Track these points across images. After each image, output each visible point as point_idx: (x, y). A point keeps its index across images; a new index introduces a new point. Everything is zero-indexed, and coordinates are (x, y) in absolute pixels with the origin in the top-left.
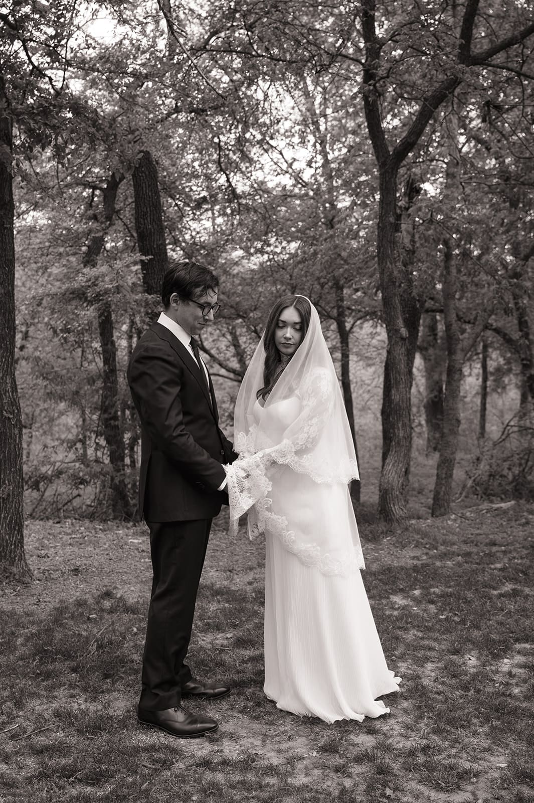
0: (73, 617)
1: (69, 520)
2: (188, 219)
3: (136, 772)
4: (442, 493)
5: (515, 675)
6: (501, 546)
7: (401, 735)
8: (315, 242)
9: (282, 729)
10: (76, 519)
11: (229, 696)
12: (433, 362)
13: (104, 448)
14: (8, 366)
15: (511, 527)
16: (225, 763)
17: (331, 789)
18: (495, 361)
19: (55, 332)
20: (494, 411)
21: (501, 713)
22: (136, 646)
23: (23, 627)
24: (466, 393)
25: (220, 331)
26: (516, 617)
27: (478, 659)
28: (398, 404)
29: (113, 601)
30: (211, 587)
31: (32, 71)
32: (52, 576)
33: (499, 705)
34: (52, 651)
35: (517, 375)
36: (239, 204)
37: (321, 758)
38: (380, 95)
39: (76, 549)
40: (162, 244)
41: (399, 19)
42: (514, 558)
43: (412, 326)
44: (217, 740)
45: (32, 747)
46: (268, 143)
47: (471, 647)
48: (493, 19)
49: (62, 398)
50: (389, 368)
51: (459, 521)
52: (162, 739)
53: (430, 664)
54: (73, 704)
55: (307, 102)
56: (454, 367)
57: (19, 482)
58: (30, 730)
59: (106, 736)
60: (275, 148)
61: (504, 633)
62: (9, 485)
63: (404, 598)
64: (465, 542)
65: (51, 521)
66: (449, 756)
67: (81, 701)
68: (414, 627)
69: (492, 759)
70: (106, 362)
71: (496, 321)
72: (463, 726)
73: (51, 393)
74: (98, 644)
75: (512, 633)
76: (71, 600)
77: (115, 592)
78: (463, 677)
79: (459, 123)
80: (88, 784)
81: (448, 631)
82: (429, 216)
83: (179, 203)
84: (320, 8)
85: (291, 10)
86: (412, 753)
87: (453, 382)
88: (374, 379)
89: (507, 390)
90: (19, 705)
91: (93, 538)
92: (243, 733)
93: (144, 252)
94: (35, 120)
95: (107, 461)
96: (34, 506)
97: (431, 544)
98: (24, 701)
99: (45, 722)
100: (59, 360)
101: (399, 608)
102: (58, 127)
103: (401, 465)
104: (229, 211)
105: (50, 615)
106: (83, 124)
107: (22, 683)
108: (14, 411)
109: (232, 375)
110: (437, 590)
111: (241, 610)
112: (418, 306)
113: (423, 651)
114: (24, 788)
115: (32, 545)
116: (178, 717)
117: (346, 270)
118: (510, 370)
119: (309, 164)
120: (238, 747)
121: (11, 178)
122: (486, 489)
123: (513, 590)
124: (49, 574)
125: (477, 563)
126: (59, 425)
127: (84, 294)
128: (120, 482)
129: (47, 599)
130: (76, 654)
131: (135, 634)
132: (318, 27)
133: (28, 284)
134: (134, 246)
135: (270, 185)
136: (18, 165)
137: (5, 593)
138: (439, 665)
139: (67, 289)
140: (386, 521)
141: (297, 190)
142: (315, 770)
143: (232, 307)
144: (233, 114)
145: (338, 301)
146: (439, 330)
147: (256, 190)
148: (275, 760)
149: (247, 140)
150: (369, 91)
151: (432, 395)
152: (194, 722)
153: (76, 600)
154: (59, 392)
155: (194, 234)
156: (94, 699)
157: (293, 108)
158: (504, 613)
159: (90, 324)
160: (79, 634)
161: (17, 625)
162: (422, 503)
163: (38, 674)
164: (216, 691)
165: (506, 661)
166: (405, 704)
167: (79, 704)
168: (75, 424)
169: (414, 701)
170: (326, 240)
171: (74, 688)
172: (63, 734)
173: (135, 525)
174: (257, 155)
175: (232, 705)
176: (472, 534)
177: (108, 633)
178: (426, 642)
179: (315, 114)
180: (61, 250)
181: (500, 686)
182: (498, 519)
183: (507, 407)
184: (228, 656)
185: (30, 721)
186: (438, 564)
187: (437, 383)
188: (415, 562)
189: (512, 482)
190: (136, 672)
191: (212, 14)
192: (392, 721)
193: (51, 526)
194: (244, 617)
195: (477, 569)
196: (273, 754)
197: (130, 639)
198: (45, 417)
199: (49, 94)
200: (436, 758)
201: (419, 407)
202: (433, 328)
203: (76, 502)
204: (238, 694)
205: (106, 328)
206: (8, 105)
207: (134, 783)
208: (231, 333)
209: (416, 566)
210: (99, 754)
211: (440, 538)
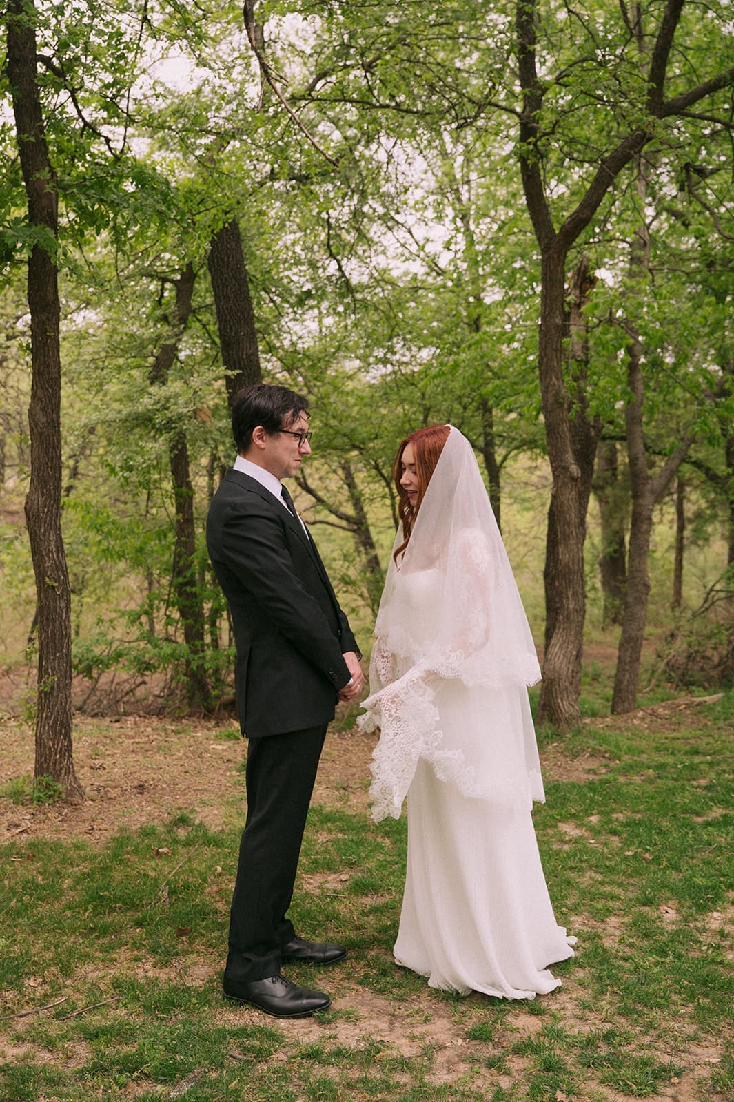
0: (136, 852)
1: (131, 718)
2: (287, 320)
3: (222, 1065)
4: (626, 683)
5: (728, 935)
6: (705, 755)
7: (576, 1017)
8: (455, 349)
9: (416, 1006)
10: (140, 716)
11: (344, 961)
12: (611, 505)
13: (177, 622)
14: (51, 518)
15: (719, 729)
16: (340, 1053)
17: (483, 1091)
18: (694, 504)
19: (113, 470)
20: (693, 570)
21: (711, 987)
22: (220, 891)
23: (71, 864)
24: (656, 546)
25: (329, 466)
26: (728, 854)
27: (678, 911)
28: (567, 566)
29: (190, 829)
30: (318, 812)
31: (83, 129)
32: (109, 795)
33: (708, 976)
34: (109, 898)
35: (723, 522)
36: (355, 300)
37: (468, 1048)
38: (542, 158)
39: (140, 758)
40: (253, 354)
41: (567, 55)
42: (724, 772)
43: (585, 459)
44: (330, 1022)
45: (83, 1030)
46: (392, 218)
47: (668, 895)
48: (691, 52)
49: (121, 556)
50: (555, 517)
51: (648, 720)
52: (256, 1020)
53: (613, 919)
54: (138, 971)
55: (445, 165)
56: (641, 515)
57: (66, 671)
58: (81, 1004)
59: (182, 1015)
60: (403, 225)
61: (712, 876)
62: (53, 675)
63: (577, 826)
64: (658, 750)
65: (108, 719)
66: (641, 1047)
67: (147, 966)
68: (590, 867)
69: (699, 1051)
70: (180, 508)
71: (696, 451)
72: (659, 1006)
73: (108, 549)
74: (170, 888)
75: (724, 875)
76: (134, 828)
77: (191, 817)
78: (658, 937)
79: (647, 189)
80: (157, 1081)
81: (637, 873)
82: (608, 315)
83: (275, 298)
84: (461, 40)
85: (422, 44)
86: (590, 1042)
87: (639, 535)
88: (532, 527)
89: (711, 542)
90: (66, 971)
91: (163, 744)
92: (364, 1012)
93: (229, 364)
94: (88, 195)
95: (180, 639)
96: (85, 697)
97: (612, 752)
98: (73, 966)
99: (101, 995)
100: (118, 504)
101: (570, 840)
102: (118, 204)
103: (571, 647)
104: (341, 309)
105: (107, 848)
106: (151, 200)
107: (69, 941)
108: (59, 577)
109: (344, 523)
110: (621, 817)
111: (360, 843)
112: (593, 434)
113: (603, 901)
114: (73, 1085)
115: (83, 752)
116: (277, 990)
117: (497, 386)
118: (714, 517)
119: (447, 247)
120: (357, 1031)
121: (56, 271)
122: (683, 675)
123: (724, 816)
124: (106, 793)
125: (673, 779)
126: (117, 589)
127: (150, 420)
128: (197, 667)
129: (103, 826)
130: (141, 901)
131: (220, 874)
132: (458, 64)
133: (78, 405)
134: (216, 356)
135: (395, 274)
136: (65, 254)
137: (47, 818)
138: (626, 920)
139: (129, 415)
140: (551, 721)
141: (430, 280)
142: (461, 1064)
143: (344, 435)
144: (346, 180)
145: (485, 426)
146: (619, 462)
147: (377, 281)
148: (407, 1050)
149: (364, 215)
150: (529, 152)
151: (611, 549)
152: (298, 996)
153: (141, 828)
154: (117, 549)
155: (295, 338)
156: (165, 964)
157: (426, 172)
158: (711, 848)
159: (159, 457)
160: (145, 875)
161: (64, 861)
162: (598, 694)
163: (91, 928)
164: (328, 954)
165: (716, 914)
166: (581, 974)
167: (147, 970)
168: (138, 587)
169: (593, 970)
170: (470, 346)
171: (138, 949)
172: (125, 1012)
173: (217, 725)
174: (379, 234)
175: (348, 974)
176: (666, 738)
177: (183, 872)
178: (608, 889)
179: (455, 179)
180: (121, 361)
181: (708, 949)
182: (701, 717)
183: (710, 564)
184: (343, 905)
185: (81, 994)
186: (622, 779)
187: (617, 533)
188: (591, 777)
189: (719, 665)
190: (221, 927)
191: (319, 50)
192: (563, 997)
193: (108, 726)
194: (364, 852)
195: (674, 787)
196: (404, 1041)
197: (213, 882)
198: (99, 580)
199: (106, 159)
200: (623, 1049)
201: (593, 565)
202: (611, 461)
203: (140, 692)
204: (356, 958)
205: (179, 464)
206: (52, 176)
207: (219, 1080)
208: (343, 468)
209: (592, 783)
210: (172, 1040)
211: (624, 744)
